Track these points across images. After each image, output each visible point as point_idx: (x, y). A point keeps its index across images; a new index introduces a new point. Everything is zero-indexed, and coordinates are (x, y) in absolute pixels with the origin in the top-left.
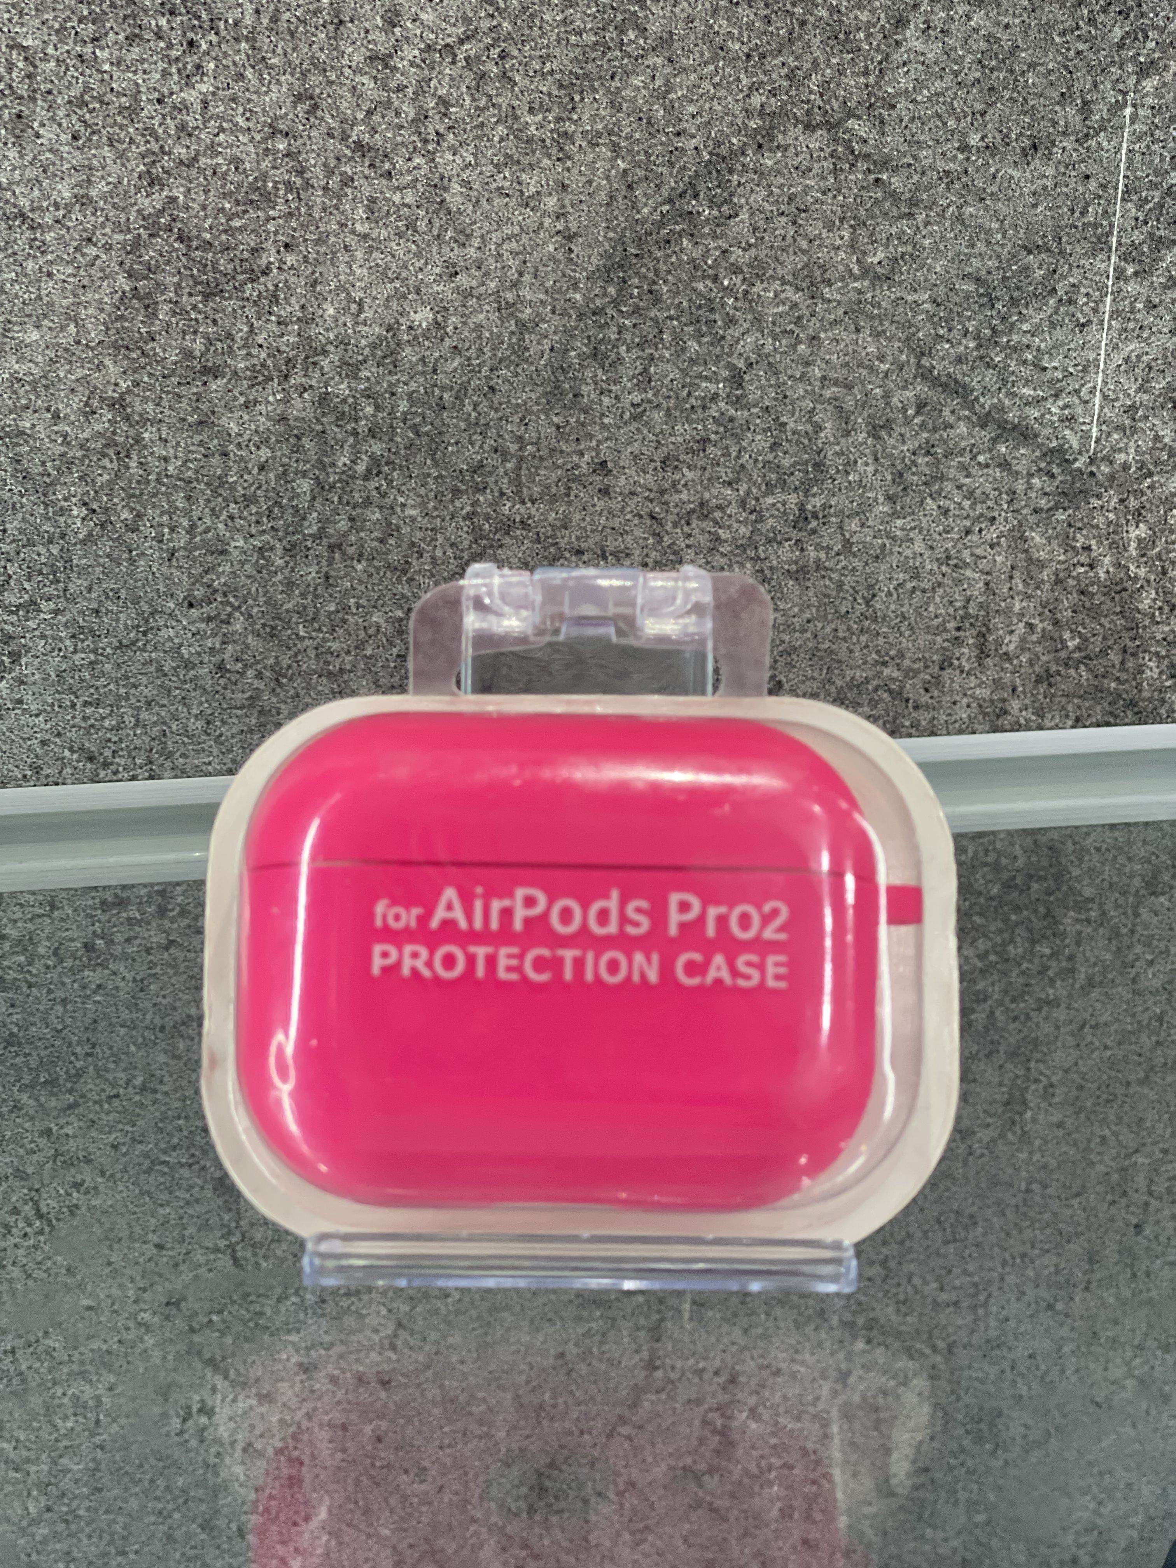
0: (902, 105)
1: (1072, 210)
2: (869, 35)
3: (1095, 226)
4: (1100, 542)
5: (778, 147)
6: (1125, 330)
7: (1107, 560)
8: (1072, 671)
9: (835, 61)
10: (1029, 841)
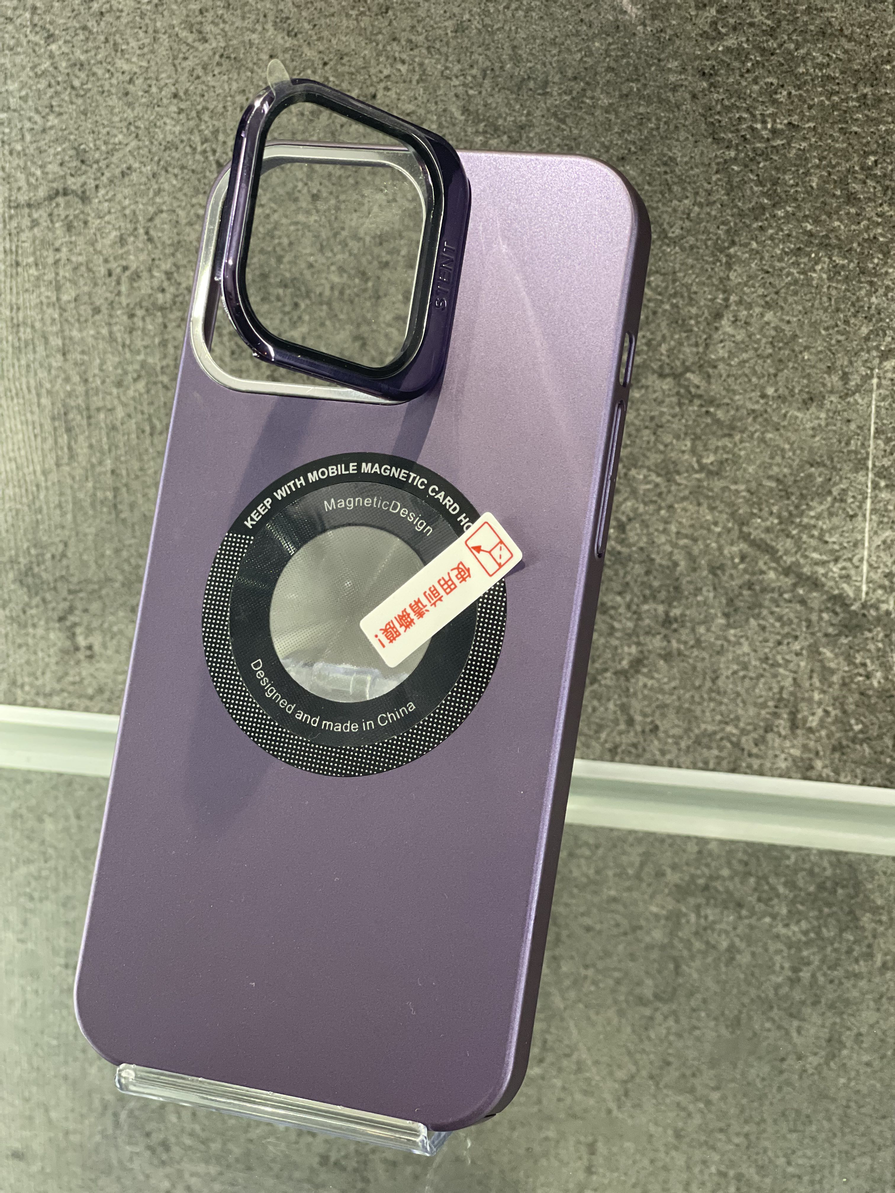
0: (721, 366)
1: (840, 442)
2: (698, 323)
3: (856, 452)
4: (873, 662)
5: (642, 387)
6: (881, 522)
7: (879, 674)
8: (858, 747)
9: (677, 336)
10: (833, 858)
